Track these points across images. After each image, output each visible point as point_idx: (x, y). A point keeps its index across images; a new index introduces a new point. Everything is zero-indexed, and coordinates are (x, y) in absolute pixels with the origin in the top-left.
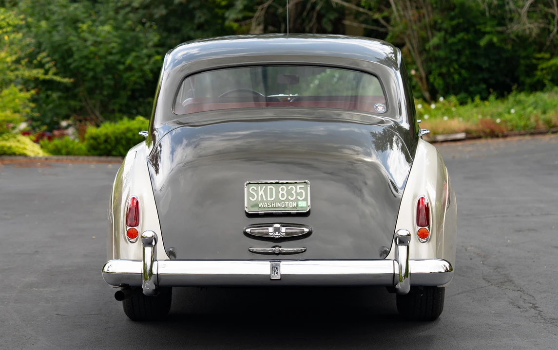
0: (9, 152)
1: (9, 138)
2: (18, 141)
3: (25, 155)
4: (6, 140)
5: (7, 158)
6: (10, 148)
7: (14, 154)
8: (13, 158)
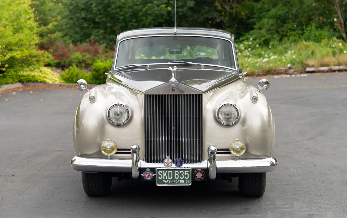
0: (33, 80)
1: (34, 69)
2: (41, 71)
3: (45, 82)
4: (32, 71)
5: (31, 84)
6: (34, 76)
7: (37, 81)
8: (36, 84)
